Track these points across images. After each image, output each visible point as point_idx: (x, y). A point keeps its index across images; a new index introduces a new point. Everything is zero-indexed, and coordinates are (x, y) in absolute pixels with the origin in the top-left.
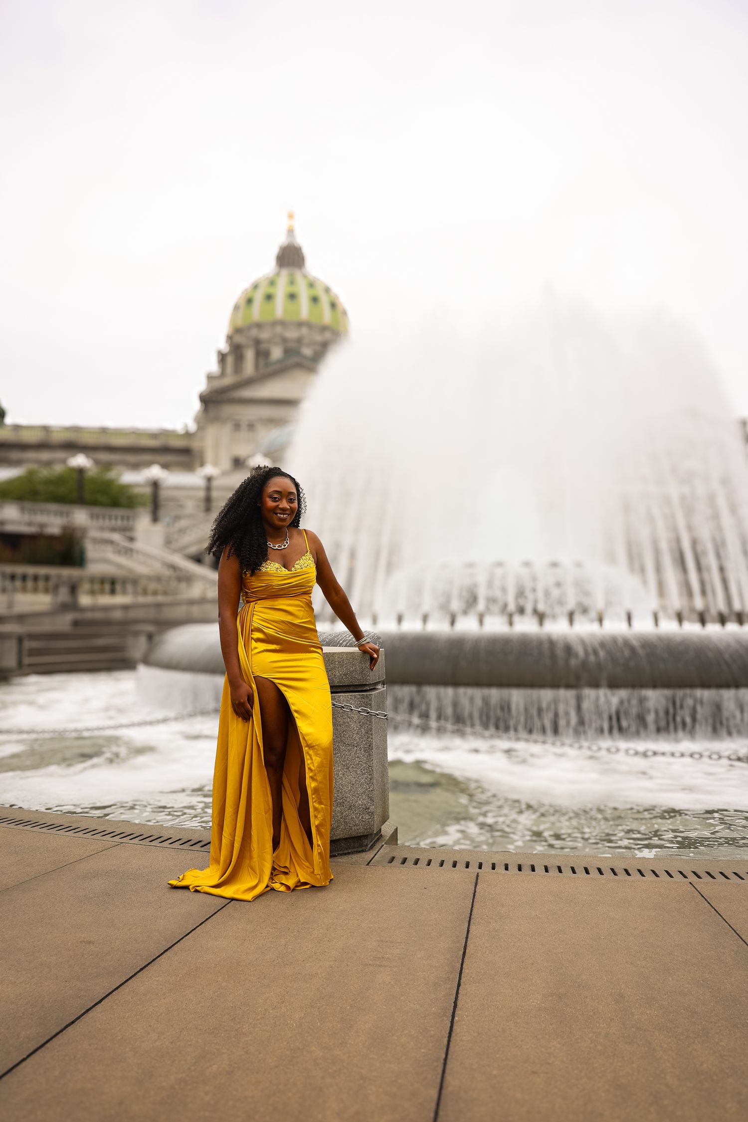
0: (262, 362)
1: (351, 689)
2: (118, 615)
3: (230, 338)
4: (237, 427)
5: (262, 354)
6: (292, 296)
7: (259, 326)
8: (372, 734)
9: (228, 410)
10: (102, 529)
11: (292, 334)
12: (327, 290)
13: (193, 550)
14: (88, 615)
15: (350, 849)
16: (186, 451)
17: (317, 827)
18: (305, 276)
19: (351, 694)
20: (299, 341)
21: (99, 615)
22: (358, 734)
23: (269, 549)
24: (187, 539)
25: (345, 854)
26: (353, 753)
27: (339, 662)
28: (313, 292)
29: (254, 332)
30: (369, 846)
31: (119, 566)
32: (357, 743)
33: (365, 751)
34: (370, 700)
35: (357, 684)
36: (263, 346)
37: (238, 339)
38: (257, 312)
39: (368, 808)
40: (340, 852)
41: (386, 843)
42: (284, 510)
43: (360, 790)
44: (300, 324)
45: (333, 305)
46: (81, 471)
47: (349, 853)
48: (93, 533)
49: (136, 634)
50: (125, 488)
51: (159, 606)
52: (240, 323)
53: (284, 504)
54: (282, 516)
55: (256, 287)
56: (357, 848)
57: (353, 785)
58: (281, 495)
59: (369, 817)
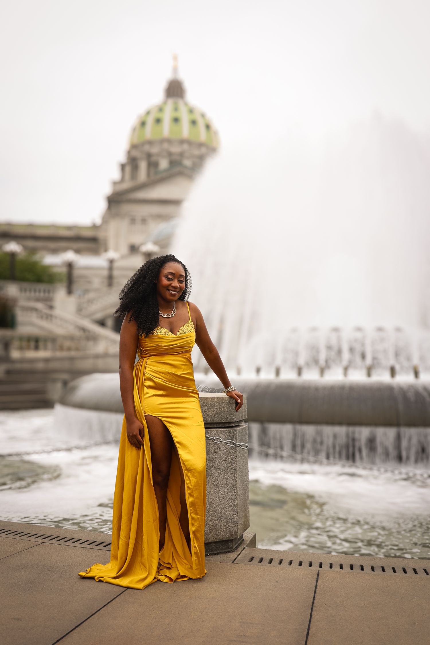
0: (152, 171)
1: (221, 426)
2: (40, 366)
3: (129, 152)
4: (133, 221)
5: (153, 165)
6: (176, 120)
7: (150, 143)
8: (236, 461)
9: (126, 208)
10: (29, 299)
11: (176, 149)
12: (203, 116)
13: (99, 316)
14: (18, 366)
15: (219, 550)
16: (94, 240)
17: (193, 532)
18: (186, 104)
19: (220, 429)
20: (181, 154)
21: (26, 366)
22: (225, 460)
23: (160, 317)
24: (94, 307)
25: (215, 554)
26: (222, 475)
27: (211, 405)
28: (192, 117)
29: (147, 148)
30: (234, 548)
31: (41, 328)
32: (225, 468)
33: (231, 474)
34: (235, 434)
35: (225, 421)
36: (154, 159)
37: (135, 153)
38: (149, 133)
39: (233, 519)
40: (211, 553)
41: (247, 546)
42: (175, 288)
43: (227, 504)
44: (182, 142)
45: (208, 127)
46: (13, 255)
47: (218, 554)
48: (22, 303)
49: (54, 381)
50: (47, 268)
51: (72, 359)
52: (136, 141)
53: (175, 283)
54: (173, 292)
55: (148, 113)
56: (225, 549)
57: (222, 500)
58: (173, 276)
59: (234, 525)
